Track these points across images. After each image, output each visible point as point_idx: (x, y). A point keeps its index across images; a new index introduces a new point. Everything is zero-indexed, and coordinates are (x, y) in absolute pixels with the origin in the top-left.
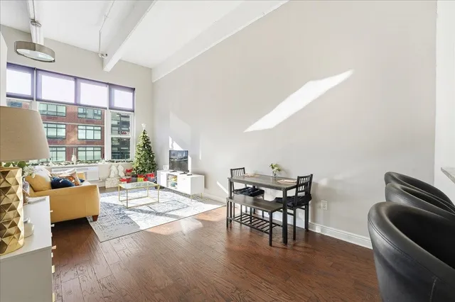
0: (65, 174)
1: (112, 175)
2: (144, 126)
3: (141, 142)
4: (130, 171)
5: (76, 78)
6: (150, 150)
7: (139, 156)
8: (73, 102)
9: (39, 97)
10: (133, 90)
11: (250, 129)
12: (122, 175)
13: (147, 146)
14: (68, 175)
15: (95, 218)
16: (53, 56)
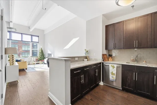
0: (19, 59)
1: (32, 60)
2: (41, 47)
3: (41, 51)
4: (37, 59)
5: (22, 34)
6: (43, 54)
7: (40, 55)
8: (21, 40)
9: (11, 39)
10: (38, 36)
11: (64, 48)
12: (35, 60)
13: (42, 52)
14: (20, 59)
15: (26, 69)
16: (16, 30)
